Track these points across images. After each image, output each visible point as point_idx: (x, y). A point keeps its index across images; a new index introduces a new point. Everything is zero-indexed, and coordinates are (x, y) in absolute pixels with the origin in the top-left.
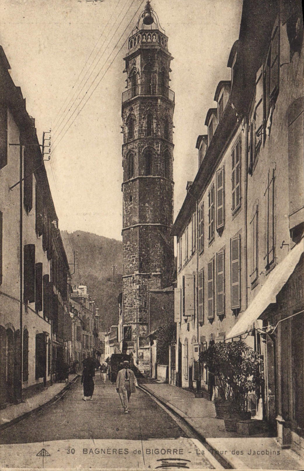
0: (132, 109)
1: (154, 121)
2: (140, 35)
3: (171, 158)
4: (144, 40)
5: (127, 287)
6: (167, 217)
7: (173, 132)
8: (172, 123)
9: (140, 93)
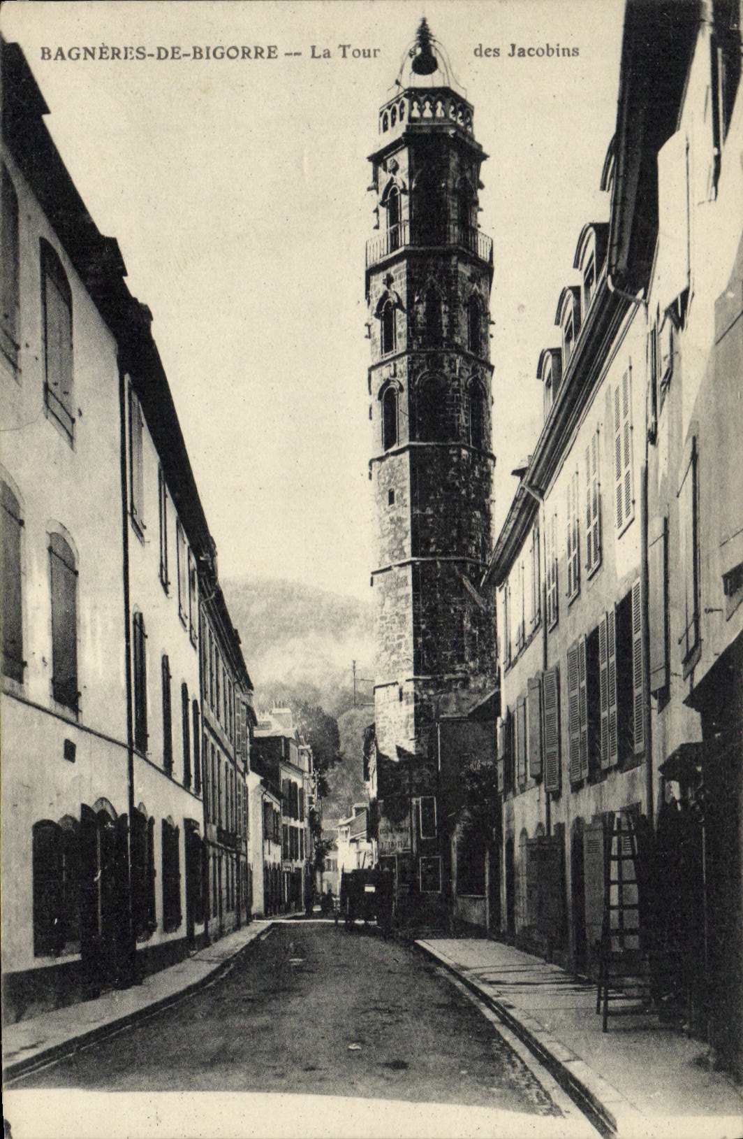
0: (389, 281)
1: (443, 307)
2: (406, 101)
3: (486, 398)
4: (416, 114)
5: (386, 711)
6: (478, 542)
7: (492, 336)
8: (487, 314)
9: (408, 242)
